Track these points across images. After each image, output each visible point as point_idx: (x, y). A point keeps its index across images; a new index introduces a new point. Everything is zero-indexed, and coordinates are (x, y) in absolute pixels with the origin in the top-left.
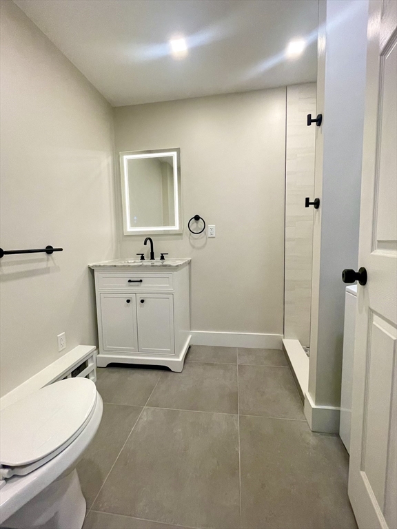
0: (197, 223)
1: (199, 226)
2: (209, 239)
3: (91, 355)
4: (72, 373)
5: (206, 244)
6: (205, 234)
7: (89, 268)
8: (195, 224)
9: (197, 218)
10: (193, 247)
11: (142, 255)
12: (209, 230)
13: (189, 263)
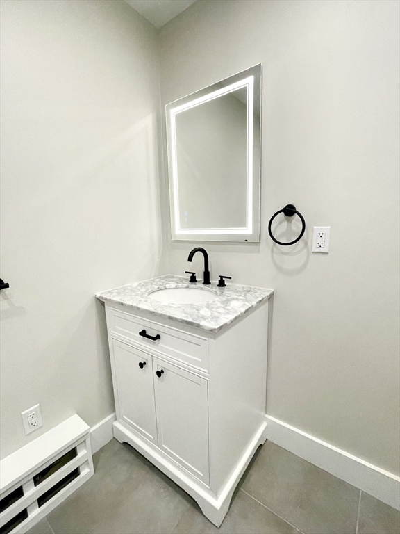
0: (289, 221)
1: (294, 228)
2: (312, 257)
3: (83, 440)
4: (35, 478)
5: (305, 266)
6: (306, 244)
7: (98, 299)
8: (285, 224)
9: (290, 211)
10: (280, 269)
11: (193, 274)
12: (316, 238)
13: (271, 298)
